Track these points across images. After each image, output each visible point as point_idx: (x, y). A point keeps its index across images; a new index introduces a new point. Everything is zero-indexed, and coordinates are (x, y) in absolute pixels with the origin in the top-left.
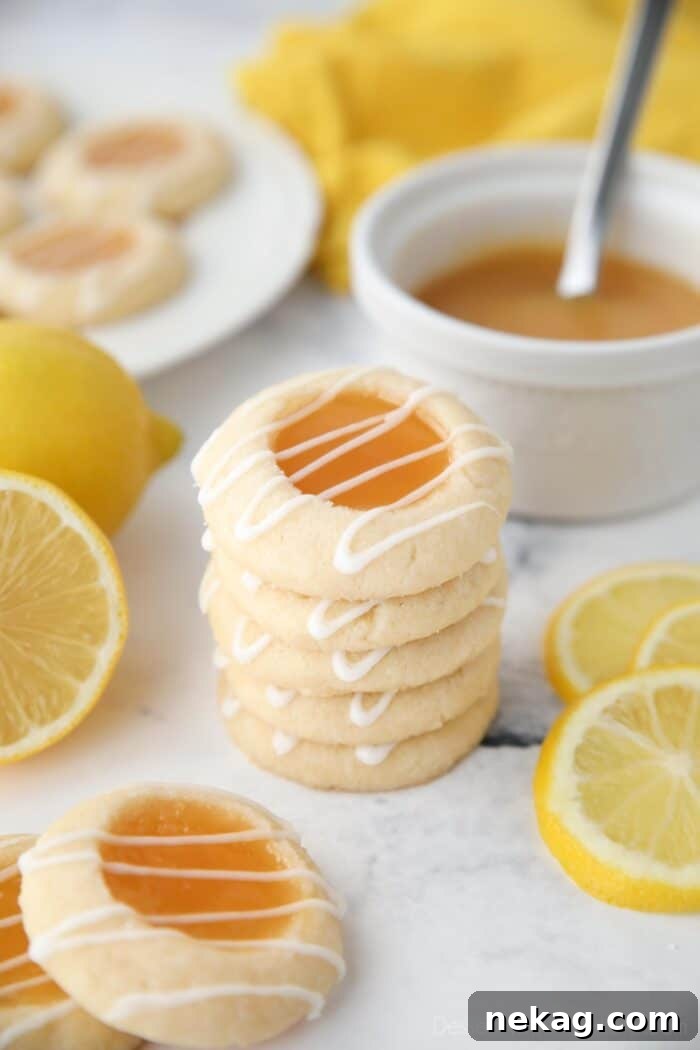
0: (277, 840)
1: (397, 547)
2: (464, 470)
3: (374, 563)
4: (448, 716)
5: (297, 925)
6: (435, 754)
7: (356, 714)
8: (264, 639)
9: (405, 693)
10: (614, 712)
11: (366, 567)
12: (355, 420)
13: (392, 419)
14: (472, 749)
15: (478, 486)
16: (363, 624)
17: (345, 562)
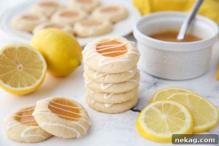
0: (82, 110)
1: (110, 63)
2: (128, 55)
3: (105, 65)
4: (123, 101)
5: (79, 121)
6: (120, 108)
7: (105, 97)
8: (91, 81)
9: (114, 94)
10: (155, 106)
11: (104, 66)
12: (113, 44)
13: (120, 45)
14: (129, 110)
15: (130, 57)
16: (103, 78)
17: (100, 65)
